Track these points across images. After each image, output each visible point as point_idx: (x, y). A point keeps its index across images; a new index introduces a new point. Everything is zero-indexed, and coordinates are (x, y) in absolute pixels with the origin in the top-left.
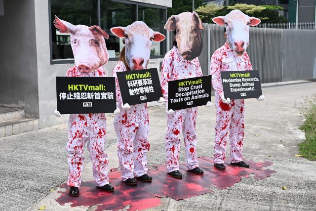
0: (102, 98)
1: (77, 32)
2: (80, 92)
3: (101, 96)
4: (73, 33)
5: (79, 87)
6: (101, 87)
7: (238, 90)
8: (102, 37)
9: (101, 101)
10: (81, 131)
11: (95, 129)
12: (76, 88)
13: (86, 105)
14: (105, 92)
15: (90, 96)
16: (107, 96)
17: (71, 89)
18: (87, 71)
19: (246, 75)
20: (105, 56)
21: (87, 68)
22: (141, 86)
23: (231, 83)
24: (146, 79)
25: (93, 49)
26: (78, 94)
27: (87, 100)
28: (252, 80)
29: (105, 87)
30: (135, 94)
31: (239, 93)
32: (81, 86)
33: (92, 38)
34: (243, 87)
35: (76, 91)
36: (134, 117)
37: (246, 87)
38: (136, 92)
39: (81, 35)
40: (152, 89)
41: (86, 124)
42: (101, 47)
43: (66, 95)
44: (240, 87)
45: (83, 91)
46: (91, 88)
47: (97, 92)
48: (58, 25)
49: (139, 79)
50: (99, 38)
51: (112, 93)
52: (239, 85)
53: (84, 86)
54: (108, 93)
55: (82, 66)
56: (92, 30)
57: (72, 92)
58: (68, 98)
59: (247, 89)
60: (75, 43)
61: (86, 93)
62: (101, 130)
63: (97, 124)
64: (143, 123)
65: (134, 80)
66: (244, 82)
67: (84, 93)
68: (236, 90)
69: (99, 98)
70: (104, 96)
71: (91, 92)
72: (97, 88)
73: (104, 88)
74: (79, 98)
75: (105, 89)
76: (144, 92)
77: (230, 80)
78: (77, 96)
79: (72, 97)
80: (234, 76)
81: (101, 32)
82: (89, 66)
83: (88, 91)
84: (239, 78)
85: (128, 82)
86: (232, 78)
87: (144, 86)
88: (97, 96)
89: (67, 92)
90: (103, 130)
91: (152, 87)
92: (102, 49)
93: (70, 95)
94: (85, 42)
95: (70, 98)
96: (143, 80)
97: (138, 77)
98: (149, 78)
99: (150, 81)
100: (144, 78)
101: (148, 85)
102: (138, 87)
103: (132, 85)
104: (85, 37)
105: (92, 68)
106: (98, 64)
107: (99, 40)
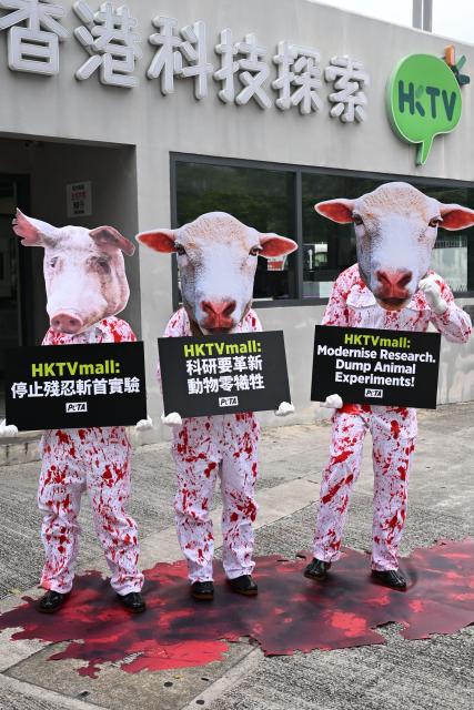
0: (112, 392)
1: (62, 243)
2: (59, 379)
3: (108, 387)
4: (53, 244)
5: (56, 369)
6: (110, 366)
8: (119, 252)
9: (109, 398)
10: (61, 468)
11: (95, 465)
12: (49, 369)
13: (74, 408)
14: (118, 376)
15: (82, 387)
16: (123, 386)
17: (37, 373)
18: (72, 328)
20: (119, 293)
21: (73, 322)
22: (226, 374)
24: (243, 358)
25: (94, 280)
26: (55, 383)
27: (76, 398)
29: (117, 365)
30: (205, 390)
32: (61, 365)
33: (94, 254)
35: (50, 378)
36: (204, 438)
38: (207, 387)
39: (69, 248)
40: (260, 382)
41: (72, 451)
42: (113, 273)
43: (28, 388)
45: (67, 376)
46: (86, 368)
47: (100, 377)
48: (22, 228)
49: (224, 355)
50: (112, 253)
51: (135, 379)
53: (69, 364)
54: (127, 380)
55: (63, 316)
56: (96, 237)
57: (41, 381)
58: (31, 395)
60: (53, 266)
61: (72, 382)
62: (110, 468)
63: (99, 455)
64: (232, 454)
65: (207, 357)
67: (68, 382)
69: (105, 393)
70: (116, 385)
71: (84, 378)
72: (100, 369)
73: (116, 368)
74: (56, 393)
75: (118, 371)
76: (234, 388)
78: (53, 389)
79: (40, 392)
81: (117, 240)
82: (78, 318)
83: (77, 377)
85: (189, 362)
87: (234, 373)
88: (100, 387)
89: (29, 381)
90: (115, 467)
91: (259, 377)
92: (115, 280)
93: (37, 387)
94: (75, 264)
95: (37, 395)
96: (236, 358)
97: (220, 352)
98: (254, 354)
99: (255, 363)
100: (239, 355)
101: (247, 372)
102: (217, 376)
103: (199, 370)
104: (78, 253)
105: (86, 321)
106: (100, 313)
107: (110, 258)
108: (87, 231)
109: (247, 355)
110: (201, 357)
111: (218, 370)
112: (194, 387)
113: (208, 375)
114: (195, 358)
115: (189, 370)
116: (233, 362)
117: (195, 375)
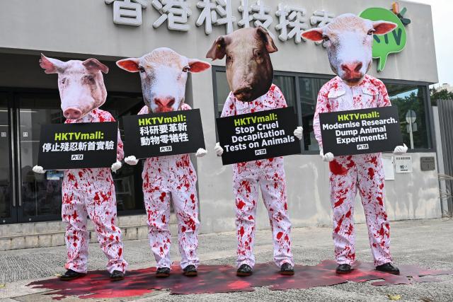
0: (98, 149)
1: (68, 70)
3: (96, 146)
4: (62, 71)
5: (68, 136)
6: (99, 135)
7: (353, 140)
8: (100, 72)
9: (96, 153)
10: (70, 195)
11: (89, 192)
12: (64, 136)
13: (76, 158)
14: (102, 140)
15: (82, 146)
16: (104, 146)
17: (58, 139)
18: (76, 116)
19: (370, 116)
20: (101, 94)
21: (77, 112)
22: (164, 134)
23: (339, 129)
24: (175, 125)
25: (87, 88)
27: (78, 152)
28: (383, 122)
29: (103, 134)
30: (151, 143)
31: (354, 145)
32: (71, 134)
33: (86, 74)
34: (363, 135)
36: (158, 177)
37: (368, 135)
38: (152, 141)
39: (72, 73)
40: (186, 138)
41: (76, 185)
42: (97, 84)
43: (52, 146)
44: (357, 136)
45: (74, 140)
46: (85, 136)
47: (92, 141)
48: (44, 64)
50: (96, 73)
51: (112, 142)
52: (354, 132)
53: (76, 134)
54: (107, 142)
55: (70, 110)
57: (59, 142)
58: (53, 150)
59: (370, 138)
60: (63, 83)
61: (76, 143)
62: (99, 194)
63: (92, 186)
64: (175, 187)
65: (153, 125)
66: (365, 127)
68: (348, 141)
69: (94, 149)
70: (100, 146)
72: (93, 136)
73: (101, 136)
74: (67, 150)
75: (102, 138)
76: (170, 141)
77: (337, 126)
78: (65, 147)
79: (58, 148)
80: (346, 117)
81: (98, 66)
82: (79, 110)
83: (79, 140)
84: (354, 120)
85: (142, 128)
86: (342, 122)
87: (169, 133)
88: (91, 146)
89: (53, 142)
90: (101, 193)
91: (185, 135)
92: (98, 87)
93: (57, 146)
94: (76, 81)
95: (56, 150)
96: (170, 125)
97: (161, 122)
98: (182, 122)
99: (183, 127)
100: (172, 123)
101: (178, 132)
102: (159, 135)
103: (148, 132)
104: (76, 75)
105: (84, 112)
106: (91, 106)
107: (95, 76)
108: (82, 62)
109: (177, 123)
110: (149, 125)
111: (159, 132)
112: (144, 141)
113: (153, 135)
114: (145, 126)
115: (142, 133)
116: (169, 127)
117: (145, 135)
